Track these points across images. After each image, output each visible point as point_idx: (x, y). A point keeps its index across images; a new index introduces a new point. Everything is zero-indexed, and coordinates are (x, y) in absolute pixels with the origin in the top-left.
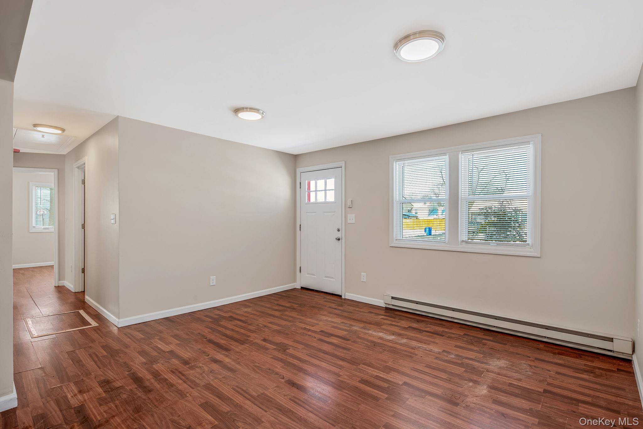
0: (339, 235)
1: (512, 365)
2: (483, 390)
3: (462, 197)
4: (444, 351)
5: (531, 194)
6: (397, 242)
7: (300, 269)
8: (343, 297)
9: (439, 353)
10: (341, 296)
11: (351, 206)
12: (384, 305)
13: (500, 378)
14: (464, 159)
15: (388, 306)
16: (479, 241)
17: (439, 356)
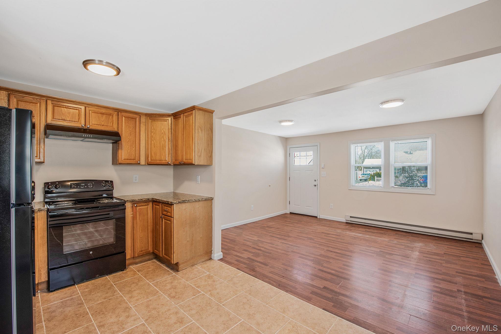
0: (315, 183)
1: (425, 245)
2: (417, 253)
3: (391, 164)
4: (390, 240)
5: (430, 163)
6: (353, 187)
7: (290, 202)
8: (318, 217)
9: (388, 241)
10: (316, 217)
11: (324, 168)
12: (345, 221)
13: (422, 249)
14: (392, 145)
15: (347, 221)
16: (397, 186)
17: (389, 242)
